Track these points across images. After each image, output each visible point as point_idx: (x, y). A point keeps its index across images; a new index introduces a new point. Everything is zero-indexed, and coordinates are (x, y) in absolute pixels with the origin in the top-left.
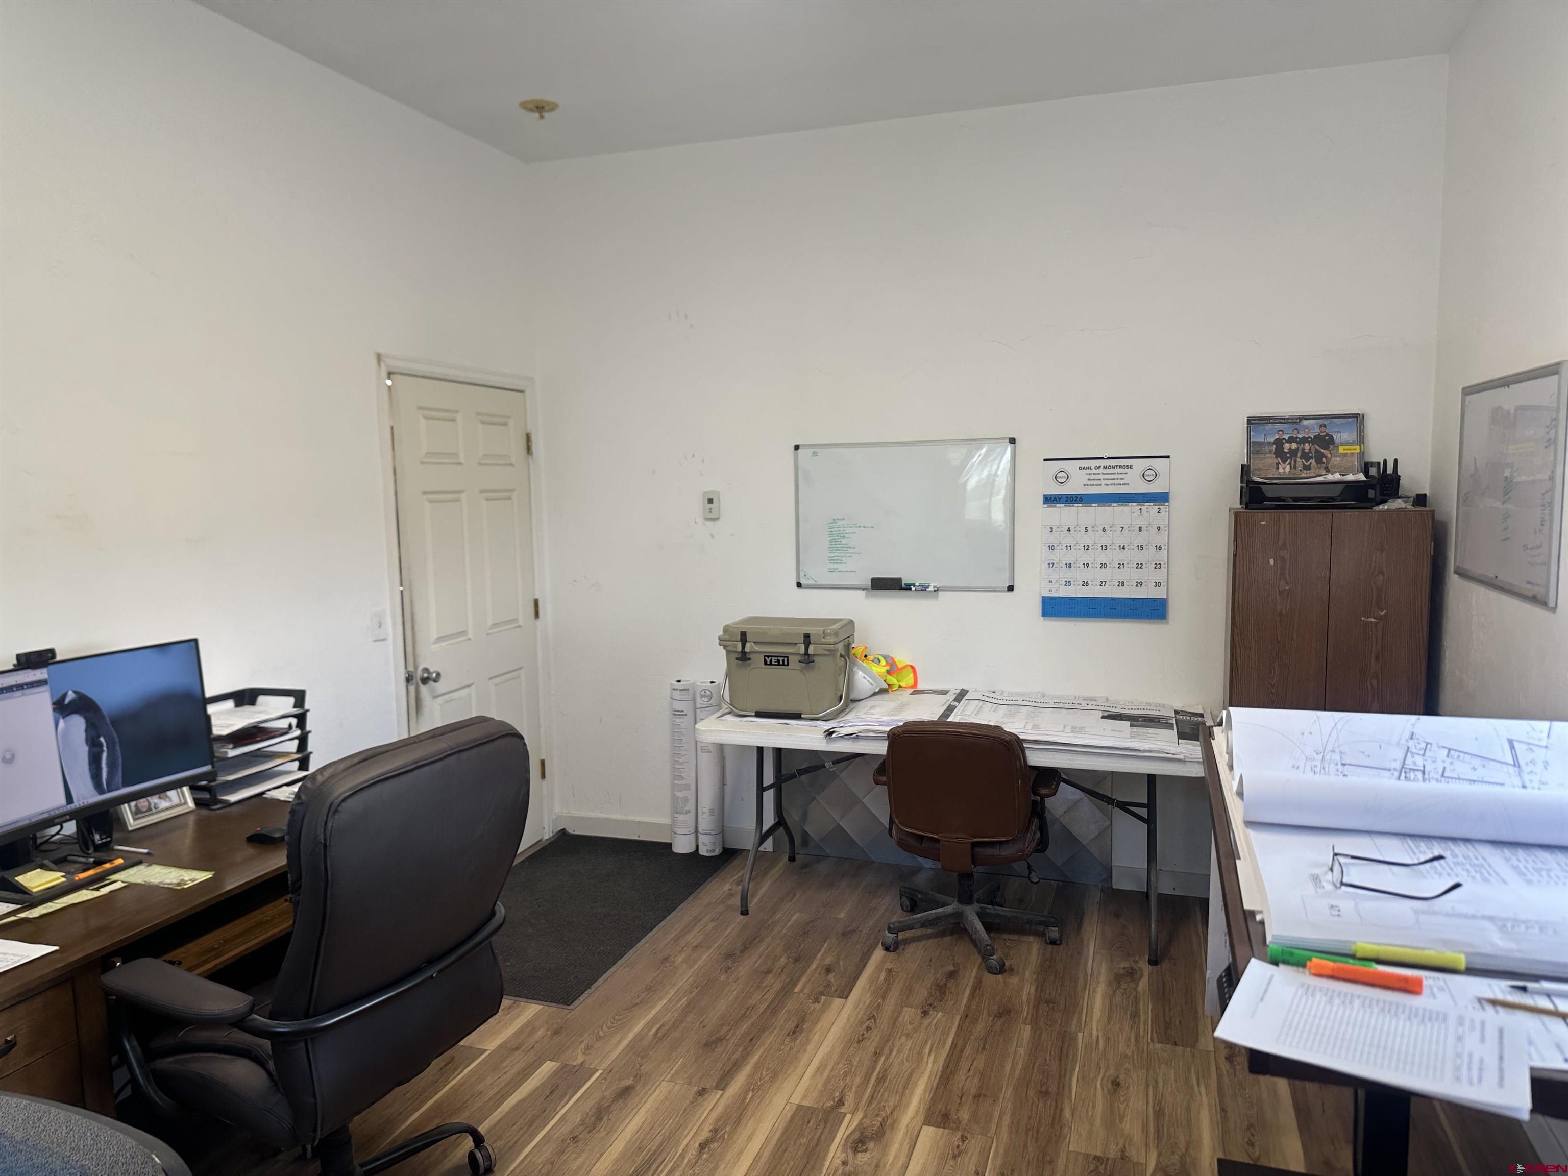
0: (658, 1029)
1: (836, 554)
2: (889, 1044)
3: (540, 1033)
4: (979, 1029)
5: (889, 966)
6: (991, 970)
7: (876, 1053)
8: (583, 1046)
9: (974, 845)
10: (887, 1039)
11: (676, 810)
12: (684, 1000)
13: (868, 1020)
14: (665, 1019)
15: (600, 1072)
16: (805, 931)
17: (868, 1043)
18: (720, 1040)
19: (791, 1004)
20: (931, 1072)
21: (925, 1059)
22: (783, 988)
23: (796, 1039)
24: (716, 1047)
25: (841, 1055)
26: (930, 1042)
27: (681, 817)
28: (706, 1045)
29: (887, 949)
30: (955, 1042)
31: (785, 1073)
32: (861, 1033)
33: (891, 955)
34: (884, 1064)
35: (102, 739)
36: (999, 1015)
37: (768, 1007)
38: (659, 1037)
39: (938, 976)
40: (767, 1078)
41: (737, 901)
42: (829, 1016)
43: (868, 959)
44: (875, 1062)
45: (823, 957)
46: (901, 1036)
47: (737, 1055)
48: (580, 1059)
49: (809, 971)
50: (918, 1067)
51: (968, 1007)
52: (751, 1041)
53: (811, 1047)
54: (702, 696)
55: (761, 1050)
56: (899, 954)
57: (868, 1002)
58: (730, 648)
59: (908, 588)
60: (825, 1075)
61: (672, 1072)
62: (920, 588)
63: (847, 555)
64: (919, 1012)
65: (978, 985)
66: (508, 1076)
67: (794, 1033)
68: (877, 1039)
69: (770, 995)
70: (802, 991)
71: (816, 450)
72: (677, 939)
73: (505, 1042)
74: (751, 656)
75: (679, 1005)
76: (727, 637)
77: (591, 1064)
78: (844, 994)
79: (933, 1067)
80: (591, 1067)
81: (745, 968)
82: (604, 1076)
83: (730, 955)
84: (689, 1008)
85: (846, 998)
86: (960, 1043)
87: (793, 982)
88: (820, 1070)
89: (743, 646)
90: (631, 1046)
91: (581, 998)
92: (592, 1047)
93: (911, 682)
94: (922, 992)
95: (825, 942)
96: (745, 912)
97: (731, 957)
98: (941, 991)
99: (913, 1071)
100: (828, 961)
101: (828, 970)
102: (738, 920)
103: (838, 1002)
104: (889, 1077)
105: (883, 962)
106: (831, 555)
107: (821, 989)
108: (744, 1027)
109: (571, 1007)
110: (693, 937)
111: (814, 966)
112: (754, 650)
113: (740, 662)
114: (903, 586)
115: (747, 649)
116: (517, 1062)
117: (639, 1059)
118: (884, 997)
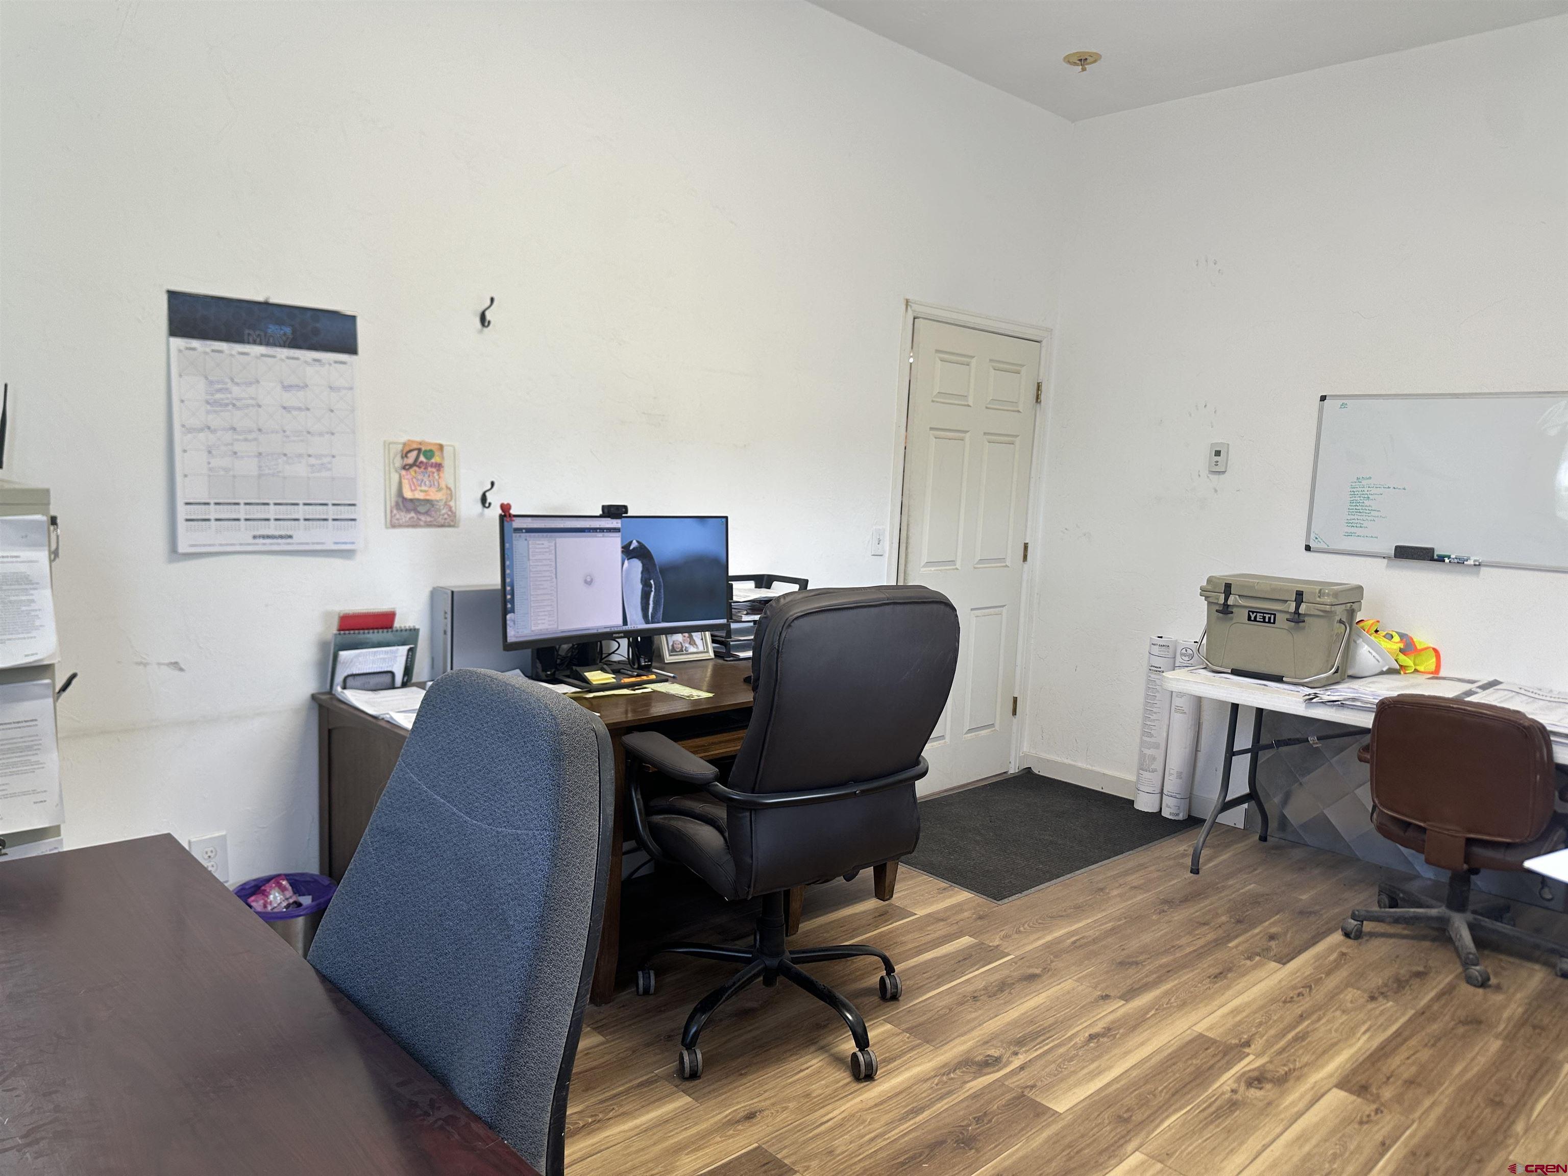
0: (1077, 940)
1: (1356, 517)
2: (1321, 1013)
3: (966, 914)
4: (1435, 1027)
5: (1344, 950)
6: (1470, 980)
7: (1301, 1016)
8: (1002, 933)
9: (1470, 842)
10: (1319, 1009)
11: (1142, 767)
12: (1110, 924)
13: (1303, 987)
14: (1086, 934)
15: (1012, 956)
16: (1255, 900)
17: (1296, 1006)
18: (1137, 963)
19: (1221, 955)
20: (1360, 1049)
21: (1358, 1035)
22: (1216, 940)
23: (1215, 983)
24: (1129, 968)
25: (1262, 1008)
26: (1369, 1023)
27: (1146, 775)
28: (1122, 964)
29: (1347, 935)
30: (1400, 1031)
31: (1195, 1006)
32: (1291, 995)
33: (1350, 942)
34: (1308, 1026)
35: (652, 582)
36: (1465, 1022)
37: (1195, 951)
38: (1076, 946)
39: (1402, 971)
40: (1175, 1004)
41: (1188, 861)
42: (1261, 973)
43: (1322, 939)
44: (1298, 1022)
45: (1272, 925)
46: (1337, 1009)
47: (1150, 979)
48: (996, 943)
49: (1250, 934)
50: (1347, 1039)
51: (1428, 1006)
52: (1168, 972)
53: (1230, 993)
54: (1182, 654)
55: (1176, 982)
56: (1360, 944)
57: (1307, 974)
58: (1211, 600)
59: (1441, 559)
60: (1238, 1018)
61: (1081, 975)
62: (1456, 561)
63: (1369, 518)
64: (1366, 996)
65: (1449, 991)
66: (929, 938)
67: (1215, 977)
68: (1307, 1006)
69: (1201, 942)
70: (1236, 947)
71: (1345, 402)
72: (1115, 877)
73: (933, 913)
74: (1234, 610)
75: (1103, 927)
76: (1209, 588)
77: (1005, 949)
78: (1283, 960)
79: (1364, 1043)
80: (1006, 951)
81: (1179, 916)
82: (1015, 960)
83: (1166, 902)
84: (1113, 931)
85: (1284, 964)
86: (1406, 1033)
87: (1229, 938)
88: (1235, 1012)
89: (1226, 599)
90: (1048, 946)
91: (1010, 899)
92: (1010, 936)
93: (1432, 667)
94: (1375, 980)
95: (1277, 914)
96: (1195, 871)
97: (1168, 903)
98: (1399, 985)
99: (1339, 1041)
100: (1273, 930)
101: (1272, 937)
102: (1186, 876)
103: (1273, 965)
104: (1309, 1039)
105: (1339, 945)
106: (1349, 517)
107: (1258, 950)
108: (1165, 960)
109: (999, 902)
110: (1134, 879)
111: (1257, 931)
112: (1237, 604)
113: (1221, 615)
114: (1436, 557)
115: (1230, 602)
116: (941, 930)
117: (1052, 957)
118: (1328, 974)
